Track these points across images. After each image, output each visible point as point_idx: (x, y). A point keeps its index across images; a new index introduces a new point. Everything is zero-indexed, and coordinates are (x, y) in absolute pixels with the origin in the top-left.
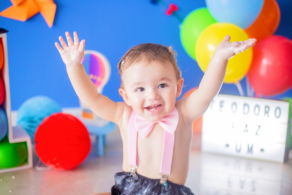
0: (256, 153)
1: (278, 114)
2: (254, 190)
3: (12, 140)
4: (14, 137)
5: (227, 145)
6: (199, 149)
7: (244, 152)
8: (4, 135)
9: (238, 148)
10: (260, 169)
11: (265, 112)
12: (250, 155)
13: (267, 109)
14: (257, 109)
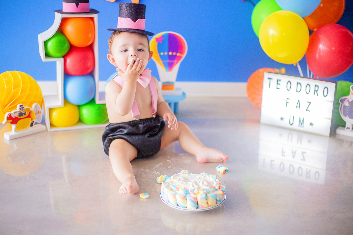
0: (307, 127)
1: (325, 94)
2: (304, 159)
3: (98, 101)
4: (100, 99)
5: (282, 119)
6: (258, 121)
7: (296, 125)
8: (92, 97)
9: (291, 122)
10: (310, 141)
11: (315, 91)
12: (301, 128)
13: (317, 88)
14: (308, 87)
